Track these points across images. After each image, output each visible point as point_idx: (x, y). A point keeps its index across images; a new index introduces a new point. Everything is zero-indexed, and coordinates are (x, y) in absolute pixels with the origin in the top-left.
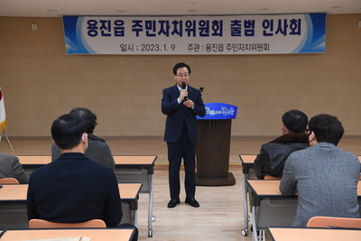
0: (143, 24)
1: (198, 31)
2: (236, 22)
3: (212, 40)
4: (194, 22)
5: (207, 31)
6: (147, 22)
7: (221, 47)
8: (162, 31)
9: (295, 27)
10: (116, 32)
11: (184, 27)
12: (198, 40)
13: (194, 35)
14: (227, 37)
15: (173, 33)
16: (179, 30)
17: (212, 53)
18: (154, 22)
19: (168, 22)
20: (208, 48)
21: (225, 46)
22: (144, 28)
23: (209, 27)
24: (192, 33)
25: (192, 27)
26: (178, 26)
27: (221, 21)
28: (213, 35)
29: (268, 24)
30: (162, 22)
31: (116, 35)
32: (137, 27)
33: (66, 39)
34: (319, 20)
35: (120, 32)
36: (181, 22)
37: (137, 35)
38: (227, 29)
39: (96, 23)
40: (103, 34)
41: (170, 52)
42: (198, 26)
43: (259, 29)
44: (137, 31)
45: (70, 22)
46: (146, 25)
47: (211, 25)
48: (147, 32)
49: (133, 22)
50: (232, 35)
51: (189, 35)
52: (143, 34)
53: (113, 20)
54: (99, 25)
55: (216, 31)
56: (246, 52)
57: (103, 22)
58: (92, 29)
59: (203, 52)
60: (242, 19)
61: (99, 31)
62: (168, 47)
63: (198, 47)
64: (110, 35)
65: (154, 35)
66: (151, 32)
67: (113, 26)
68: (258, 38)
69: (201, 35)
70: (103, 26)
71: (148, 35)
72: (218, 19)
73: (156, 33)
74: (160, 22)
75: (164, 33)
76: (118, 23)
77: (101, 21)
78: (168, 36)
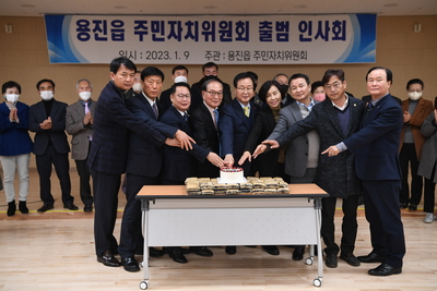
0: (149, 25)
1: (218, 35)
2: (266, 24)
3: (235, 46)
4: (214, 23)
5: (230, 35)
6: (153, 23)
7: (247, 55)
8: (172, 34)
9: (339, 30)
10: (113, 36)
11: (201, 30)
12: (218, 46)
13: (213, 40)
14: (254, 43)
15: (186, 37)
16: (193, 34)
17: (235, 62)
18: (163, 22)
19: (180, 23)
20: (231, 56)
21: (252, 54)
22: (149, 30)
23: (231, 29)
24: (210, 37)
25: (210, 30)
26: (193, 28)
27: (247, 23)
28: (237, 39)
29: (305, 27)
30: (172, 23)
31: (114, 39)
32: (141, 30)
33: (49, 44)
34: (368, 22)
35: (119, 36)
36: (197, 23)
37: (141, 39)
38: (254, 32)
39: (88, 23)
40: (97, 38)
41: (183, 61)
42: (217, 28)
43: (294, 32)
44: (141, 35)
45: (54, 23)
46: (152, 27)
47: (234, 27)
48: (154, 36)
49: (136, 22)
50: (261, 39)
51: (207, 40)
52: (148, 38)
53: (109, 20)
54: (92, 26)
55: (240, 34)
56: (279, 62)
57: (97, 22)
58: (83, 31)
59: (224, 61)
60: (273, 20)
61: (92, 34)
62: (181, 55)
63: (218, 54)
64: (105, 39)
65: (163, 40)
66: (158, 35)
67: (110, 27)
68: (294, 44)
69: (222, 40)
70: (97, 28)
71: (155, 39)
72: (244, 19)
73: (165, 37)
74: (169, 22)
75: (176, 37)
76: (116, 24)
77: (94, 22)
78: (180, 40)
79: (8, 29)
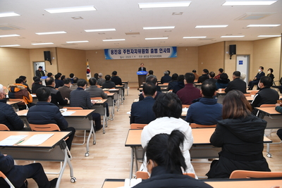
1: (142, 52)
2: (152, 49)
3: (146, 54)
4: (141, 49)
9: (168, 50)
11: (138, 51)
12: (142, 54)
14: (150, 54)
15: (135, 53)
18: (129, 50)
19: (133, 50)
20: (145, 57)
21: (149, 56)
23: (144, 51)
25: (140, 51)
26: (136, 51)
29: (161, 50)
30: (131, 50)
32: (125, 51)
33: (105, 55)
34: (175, 48)
35: (120, 53)
36: (137, 49)
38: (150, 51)
39: (113, 50)
40: (115, 54)
43: (158, 51)
44: (125, 53)
45: (106, 51)
46: (127, 51)
49: (123, 50)
51: (139, 53)
55: (146, 52)
56: (155, 58)
58: (112, 52)
59: (143, 58)
60: (154, 48)
62: (133, 57)
63: (142, 56)
64: (117, 54)
68: (159, 53)
70: (115, 52)
71: (128, 53)
72: (147, 49)
73: (130, 53)
75: (132, 53)
76: (119, 50)
77: (115, 50)
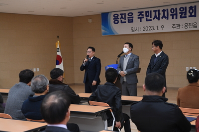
0: (144, 14)
1: (179, 15)
3: (189, 20)
4: (176, 9)
5: (185, 14)
6: (146, 12)
7: (195, 25)
8: (155, 17)
10: (129, 20)
11: (170, 13)
13: (176, 18)
15: (162, 18)
16: (166, 16)
17: (189, 29)
18: (151, 11)
19: (159, 10)
20: (186, 26)
21: (198, 24)
22: (145, 16)
23: (186, 11)
24: (175, 16)
25: (175, 13)
26: (166, 12)
27: (195, 6)
28: (189, 16)
30: (155, 11)
31: (129, 22)
32: (141, 16)
33: (102, 27)
35: (131, 20)
36: (167, 10)
37: (141, 21)
39: (118, 15)
40: (122, 22)
41: (161, 31)
42: (179, 11)
44: (141, 18)
45: (105, 16)
46: (146, 14)
47: (188, 9)
48: (147, 18)
49: (138, 12)
51: (173, 18)
52: (144, 20)
53: (127, 13)
54: (120, 17)
55: (191, 14)
57: (122, 14)
58: (116, 19)
59: (182, 29)
61: (119, 20)
62: (160, 27)
63: (179, 26)
64: (125, 22)
65: (151, 20)
66: (149, 18)
67: (127, 16)
69: (181, 17)
70: (122, 17)
71: (147, 20)
72: (193, 5)
74: (154, 11)
75: (157, 18)
76: (130, 14)
77: (121, 14)
78: (159, 20)
79: (90, 21)
